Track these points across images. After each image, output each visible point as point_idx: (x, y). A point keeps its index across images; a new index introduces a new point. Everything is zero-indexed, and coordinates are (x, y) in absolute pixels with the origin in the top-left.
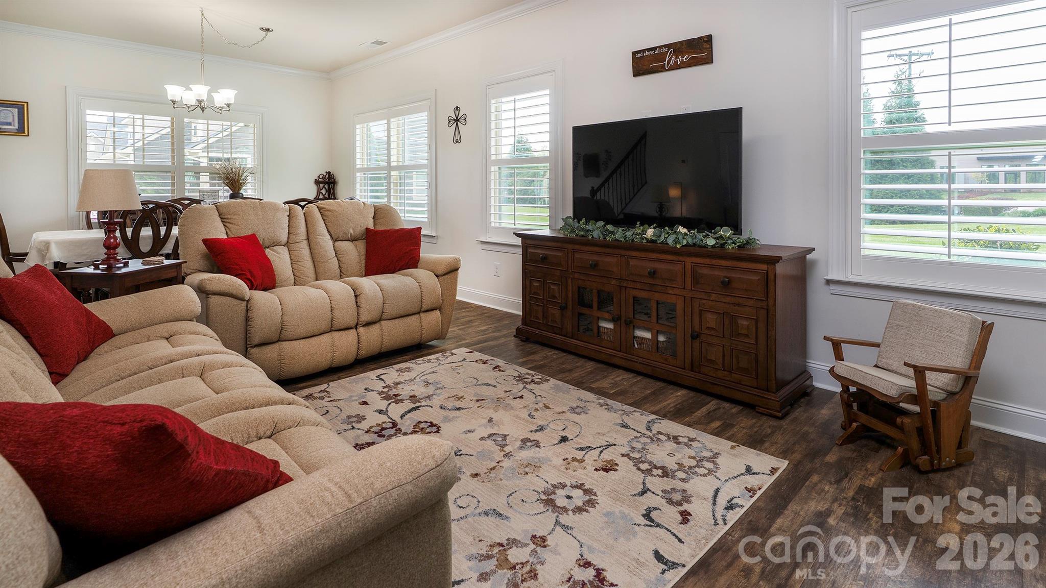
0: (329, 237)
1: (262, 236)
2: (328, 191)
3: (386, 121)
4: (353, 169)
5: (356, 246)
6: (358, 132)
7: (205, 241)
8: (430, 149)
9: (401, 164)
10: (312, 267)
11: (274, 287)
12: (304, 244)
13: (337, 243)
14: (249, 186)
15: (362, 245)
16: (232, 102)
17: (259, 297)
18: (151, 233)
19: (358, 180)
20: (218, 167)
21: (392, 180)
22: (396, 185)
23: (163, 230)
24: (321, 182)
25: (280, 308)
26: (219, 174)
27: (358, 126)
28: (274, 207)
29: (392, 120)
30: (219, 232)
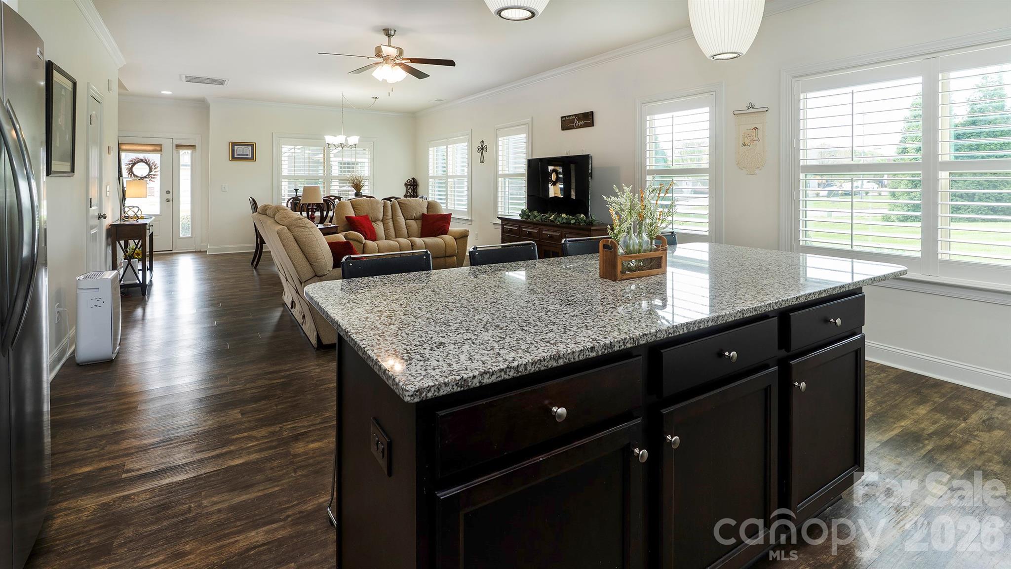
0: (403, 218)
1: (371, 216)
2: (413, 190)
3: (445, 147)
4: (427, 177)
5: (417, 223)
6: (431, 152)
7: (346, 217)
8: (468, 165)
9: (454, 174)
10: (394, 233)
11: (376, 241)
12: (391, 221)
13: (407, 221)
14: (366, 187)
15: (420, 222)
16: (357, 143)
17: (369, 242)
18: (320, 215)
19: (430, 184)
20: (348, 176)
21: (449, 184)
22: (451, 188)
23: (325, 213)
24: (409, 185)
25: (377, 248)
26: (349, 180)
27: (430, 149)
28: (377, 202)
29: (449, 146)
30: (352, 214)
